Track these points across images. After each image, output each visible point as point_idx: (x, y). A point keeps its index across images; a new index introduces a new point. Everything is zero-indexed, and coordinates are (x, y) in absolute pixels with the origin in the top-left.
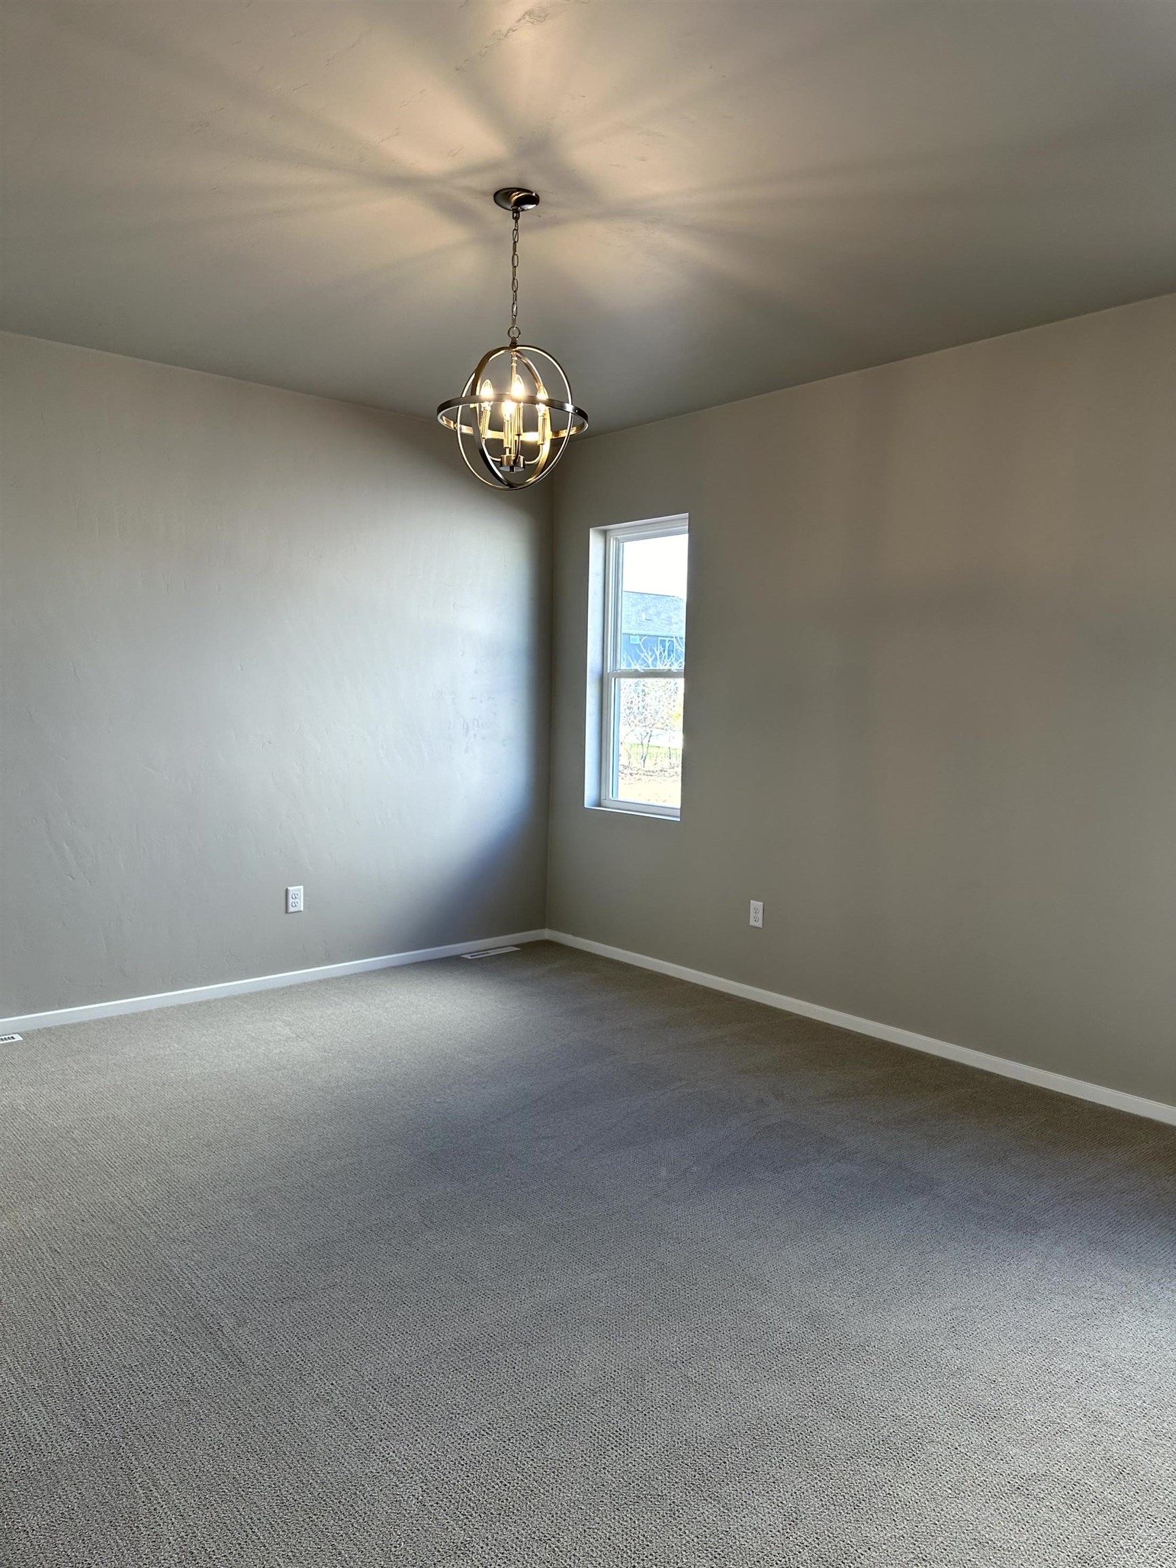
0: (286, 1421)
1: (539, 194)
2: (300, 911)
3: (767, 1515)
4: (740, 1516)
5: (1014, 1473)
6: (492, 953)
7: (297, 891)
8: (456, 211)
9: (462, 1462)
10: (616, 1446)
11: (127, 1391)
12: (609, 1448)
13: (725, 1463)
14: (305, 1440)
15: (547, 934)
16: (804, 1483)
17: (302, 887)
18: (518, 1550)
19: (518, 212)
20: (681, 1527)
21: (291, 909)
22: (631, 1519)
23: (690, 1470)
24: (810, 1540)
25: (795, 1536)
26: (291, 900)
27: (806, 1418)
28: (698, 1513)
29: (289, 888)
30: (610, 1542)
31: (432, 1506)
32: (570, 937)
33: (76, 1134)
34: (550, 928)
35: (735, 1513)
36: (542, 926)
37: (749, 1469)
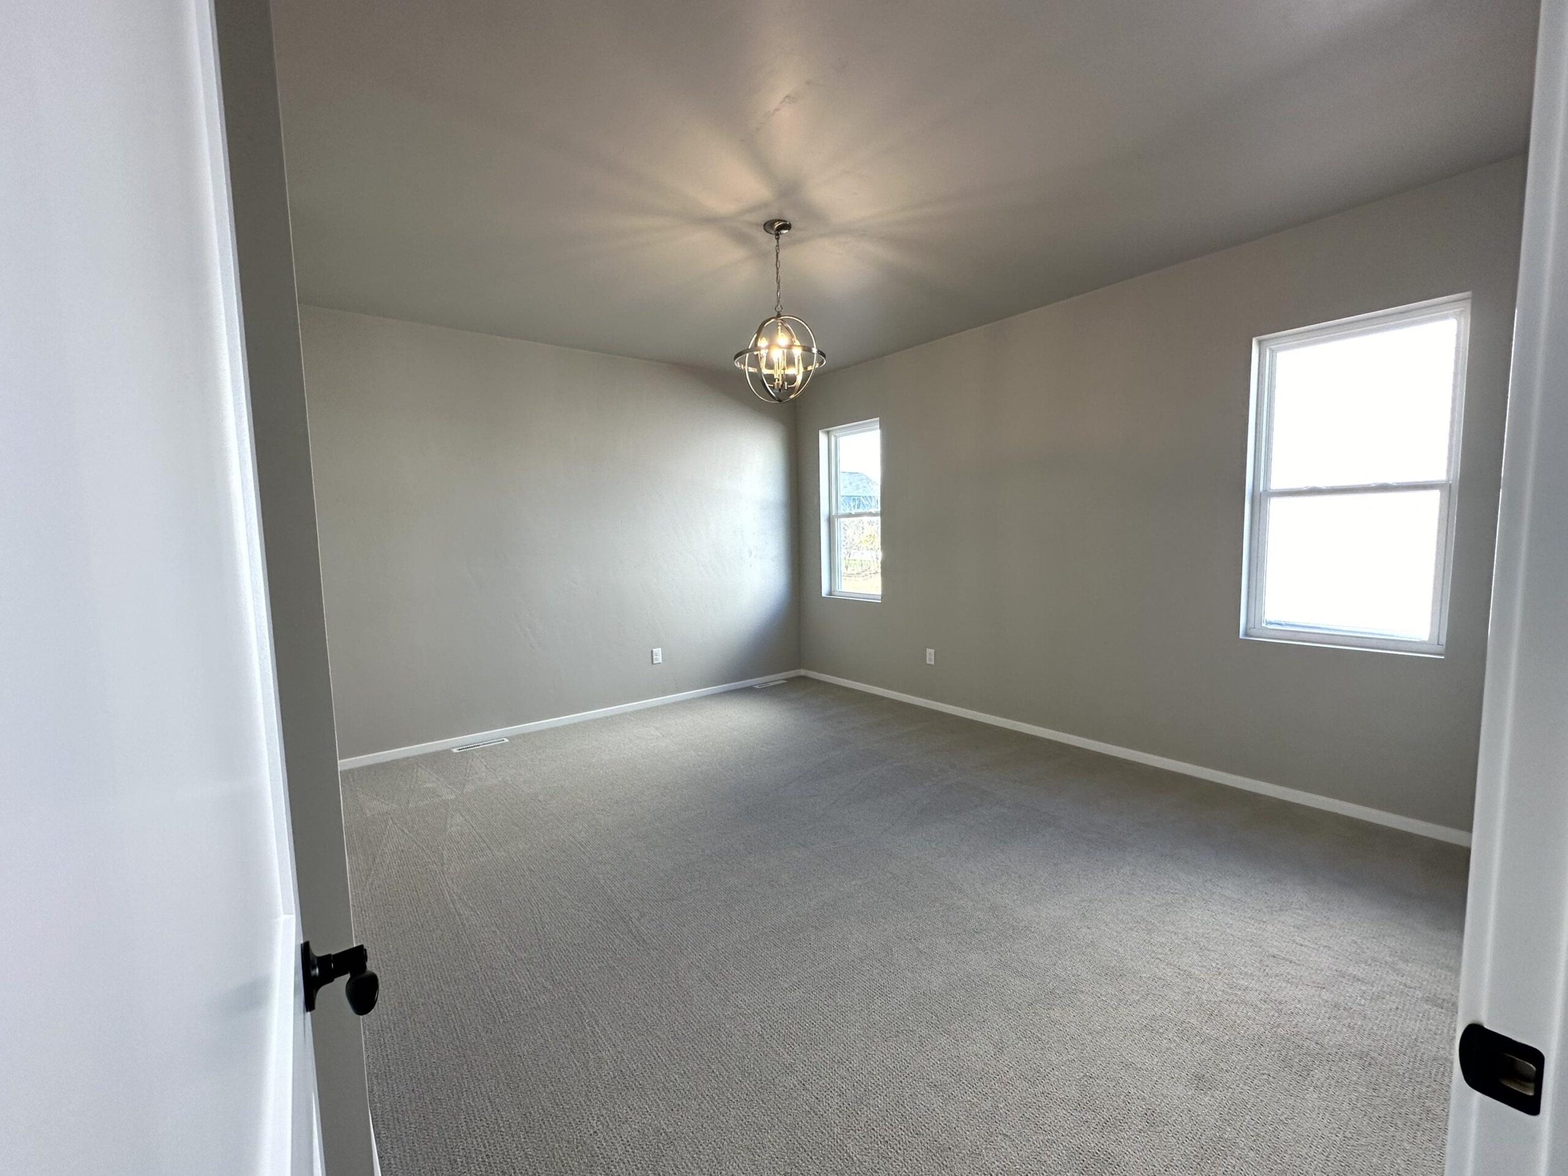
0: (674, 980)
1: (791, 223)
2: (660, 663)
3: (983, 1045)
4: (965, 1045)
5: (1141, 1015)
6: (771, 684)
7: (658, 652)
8: (741, 238)
9: (784, 1008)
10: (880, 997)
11: (577, 961)
12: (875, 998)
13: (950, 1008)
14: (685, 993)
15: (802, 672)
16: (1003, 1022)
17: (660, 649)
18: (825, 1069)
19: (778, 235)
20: (928, 1053)
21: (655, 662)
22: (895, 1047)
23: (929, 1013)
24: (1013, 1063)
25: (1003, 1060)
26: (654, 657)
27: (998, 976)
28: (938, 1043)
29: (654, 650)
30: (884, 1064)
31: (768, 1038)
32: (816, 673)
33: (541, 797)
34: (806, 669)
35: (961, 1043)
36: (799, 666)
37: (966, 1012)
